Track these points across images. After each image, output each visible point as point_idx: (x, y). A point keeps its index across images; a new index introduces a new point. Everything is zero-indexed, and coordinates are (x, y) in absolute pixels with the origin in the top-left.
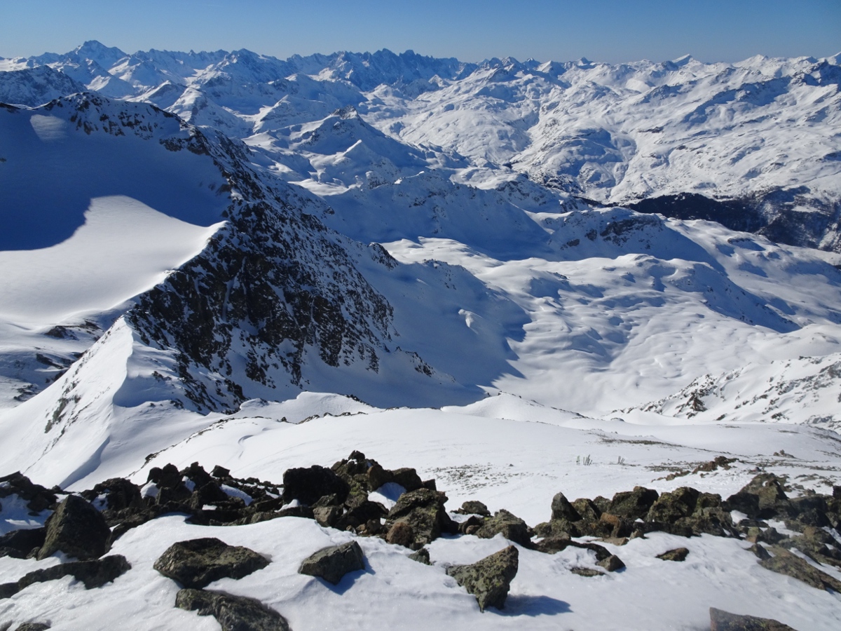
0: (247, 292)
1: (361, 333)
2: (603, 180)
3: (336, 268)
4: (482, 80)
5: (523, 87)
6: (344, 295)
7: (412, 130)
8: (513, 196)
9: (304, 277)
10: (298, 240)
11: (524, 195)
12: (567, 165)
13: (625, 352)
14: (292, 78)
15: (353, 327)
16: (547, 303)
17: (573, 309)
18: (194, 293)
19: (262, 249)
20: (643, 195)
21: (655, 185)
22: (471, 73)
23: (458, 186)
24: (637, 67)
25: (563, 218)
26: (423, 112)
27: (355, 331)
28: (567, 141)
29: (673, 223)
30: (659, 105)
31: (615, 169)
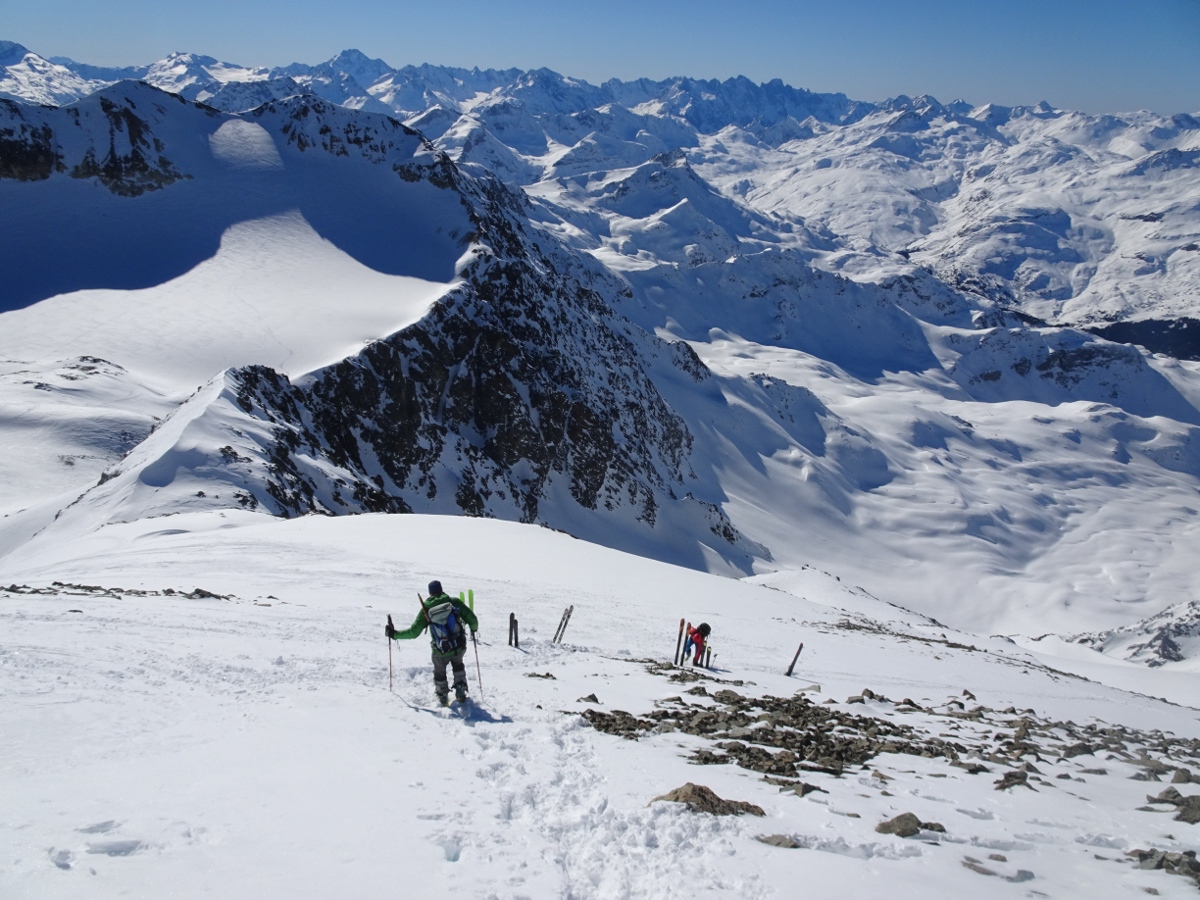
0: (477, 384)
1: (636, 465)
2: (1051, 287)
3: (615, 369)
4: (880, 126)
5: (941, 141)
6: (620, 407)
7: (765, 192)
8: (904, 299)
9: (564, 374)
10: (565, 321)
11: (921, 297)
12: (998, 260)
13: (1053, 552)
14: (604, 110)
15: (626, 456)
16: (935, 460)
17: (976, 474)
18: (398, 374)
19: (510, 327)
20: (1116, 316)
21: (1138, 302)
22: (864, 116)
23: (820, 275)
24: (1131, 120)
25: (980, 336)
26: (784, 168)
27: (628, 461)
28: (1001, 223)
29: (1160, 362)
30: (1161, 179)
31: (1074, 274)
